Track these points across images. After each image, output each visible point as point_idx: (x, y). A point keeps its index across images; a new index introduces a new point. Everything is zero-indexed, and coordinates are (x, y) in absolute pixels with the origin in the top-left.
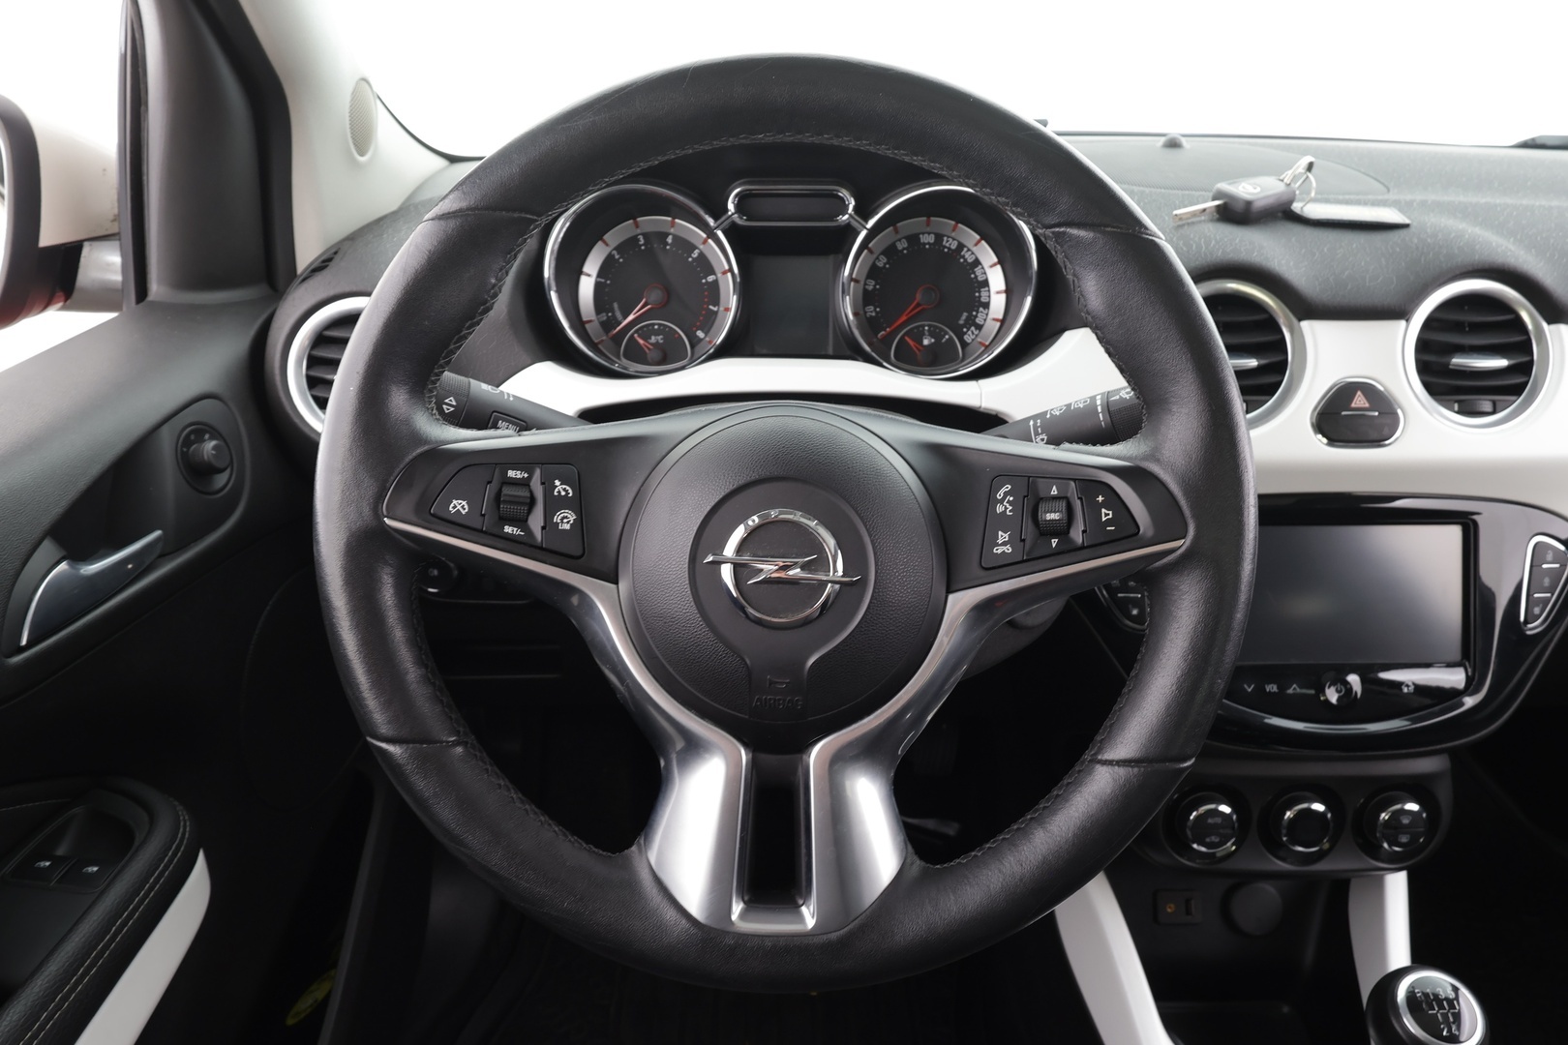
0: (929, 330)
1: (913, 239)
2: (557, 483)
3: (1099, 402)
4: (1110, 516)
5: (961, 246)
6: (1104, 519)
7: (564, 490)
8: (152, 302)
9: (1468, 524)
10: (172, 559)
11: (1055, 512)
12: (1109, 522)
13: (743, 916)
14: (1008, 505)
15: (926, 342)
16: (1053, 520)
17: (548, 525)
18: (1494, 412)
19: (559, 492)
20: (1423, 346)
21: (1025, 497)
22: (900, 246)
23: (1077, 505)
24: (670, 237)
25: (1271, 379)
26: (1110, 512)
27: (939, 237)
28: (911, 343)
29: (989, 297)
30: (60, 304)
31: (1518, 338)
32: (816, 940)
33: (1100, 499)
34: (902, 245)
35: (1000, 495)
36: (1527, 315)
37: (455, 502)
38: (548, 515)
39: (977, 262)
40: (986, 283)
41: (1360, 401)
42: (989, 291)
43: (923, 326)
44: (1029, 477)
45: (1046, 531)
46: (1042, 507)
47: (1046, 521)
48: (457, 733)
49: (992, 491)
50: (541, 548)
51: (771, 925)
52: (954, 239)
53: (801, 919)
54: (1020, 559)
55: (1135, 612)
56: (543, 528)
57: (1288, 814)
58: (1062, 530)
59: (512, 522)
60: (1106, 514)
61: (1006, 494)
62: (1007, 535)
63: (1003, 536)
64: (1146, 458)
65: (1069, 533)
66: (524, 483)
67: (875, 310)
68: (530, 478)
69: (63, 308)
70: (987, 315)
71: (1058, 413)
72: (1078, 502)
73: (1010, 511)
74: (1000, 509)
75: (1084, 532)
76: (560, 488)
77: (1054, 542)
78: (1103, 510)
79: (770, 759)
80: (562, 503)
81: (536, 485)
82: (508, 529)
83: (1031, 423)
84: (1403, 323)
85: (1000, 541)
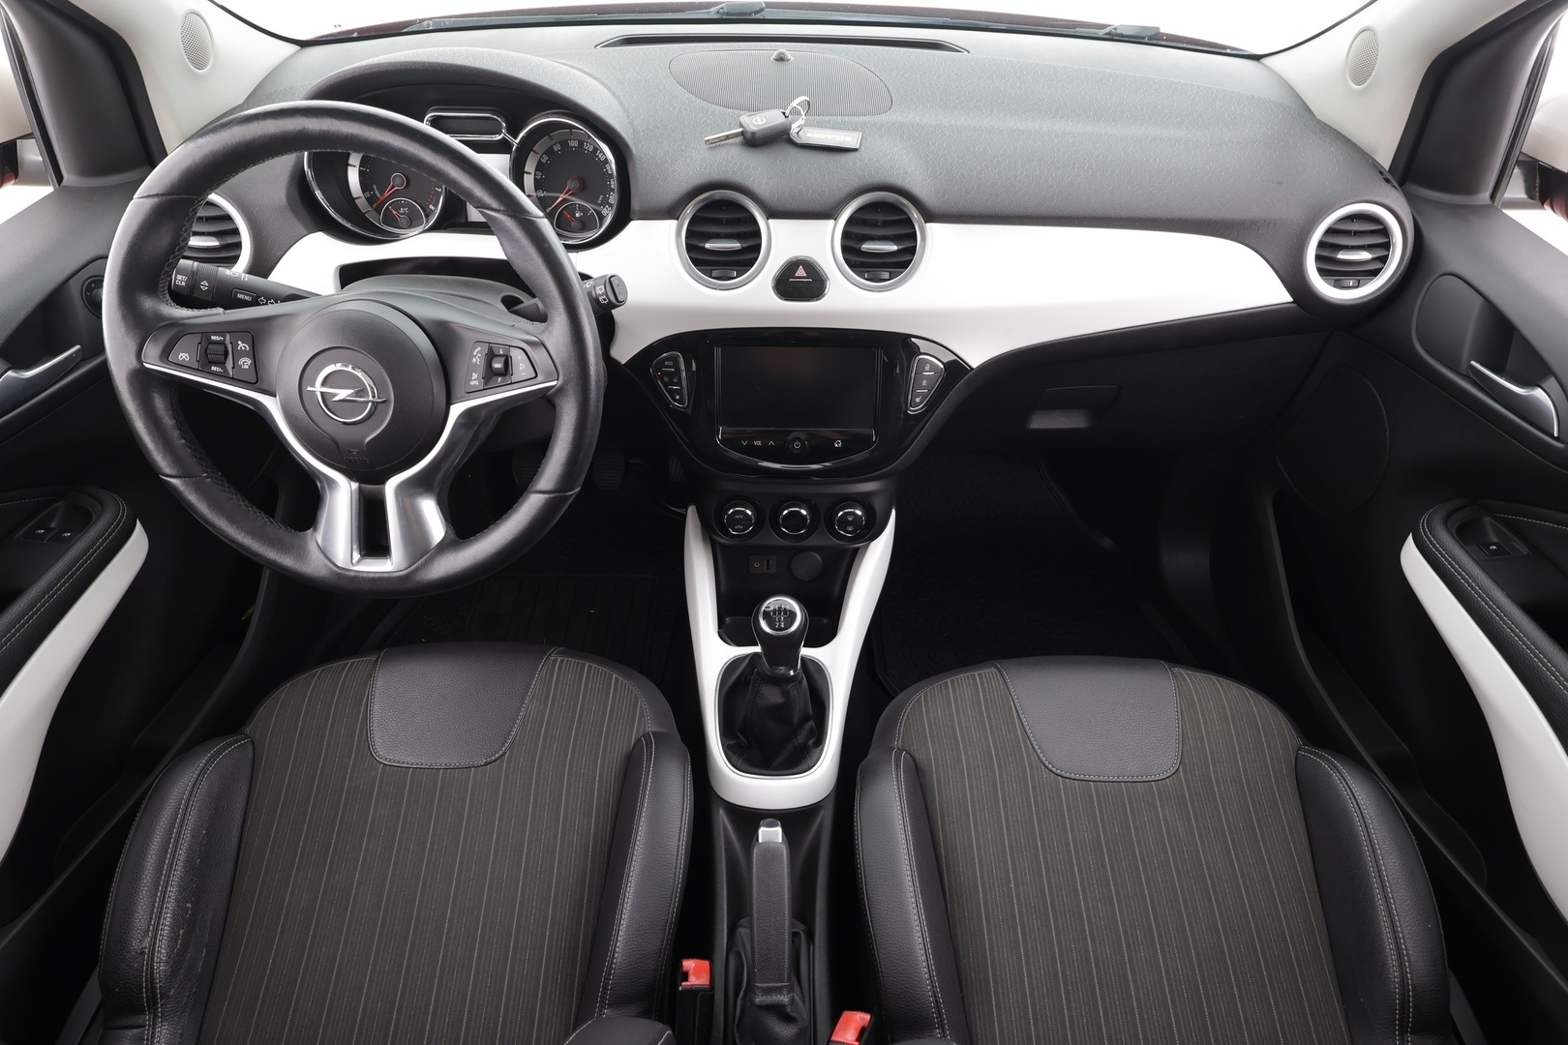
0: (578, 207)
1: (564, 144)
2: (240, 342)
5: (595, 149)
7: (243, 346)
8: (65, 187)
10: (90, 362)
11: (499, 363)
13: (358, 562)
15: (577, 215)
16: (498, 368)
17: (236, 366)
18: (889, 279)
19: (241, 348)
20: (846, 235)
25: (750, 256)
27: (581, 143)
28: (568, 216)
30: (13, 182)
31: (906, 231)
32: (395, 575)
34: (557, 148)
35: (475, 352)
36: (915, 215)
37: (181, 353)
38: (236, 361)
39: (607, 161)
40: (612, 176)
41: (801, 272)
43: (575, 205)
44: (490, 343)
45: (496, 373)
46: (494, 360)
47: (495, 368)
48: (207, 472)
49: (473, 350)
50: (233, 378)
52: (590, 144)
54: (483, 388)
55: (677, 397)
56: (233, 367)
57: (786, 512)
58: (503, 373)
59: (216, 363)
61: (478, 353)
63: (475, 376)
66: (222, 343)
67: (543, 192)
68: (225, 340)
69: (14, 184)
76: (241, 345)
77: (499, 379)
79: (367, 487)
80: (243, 354)
81: (228, 344)
82: (214, 368)
84: (832, 222)
85: (473, 378)
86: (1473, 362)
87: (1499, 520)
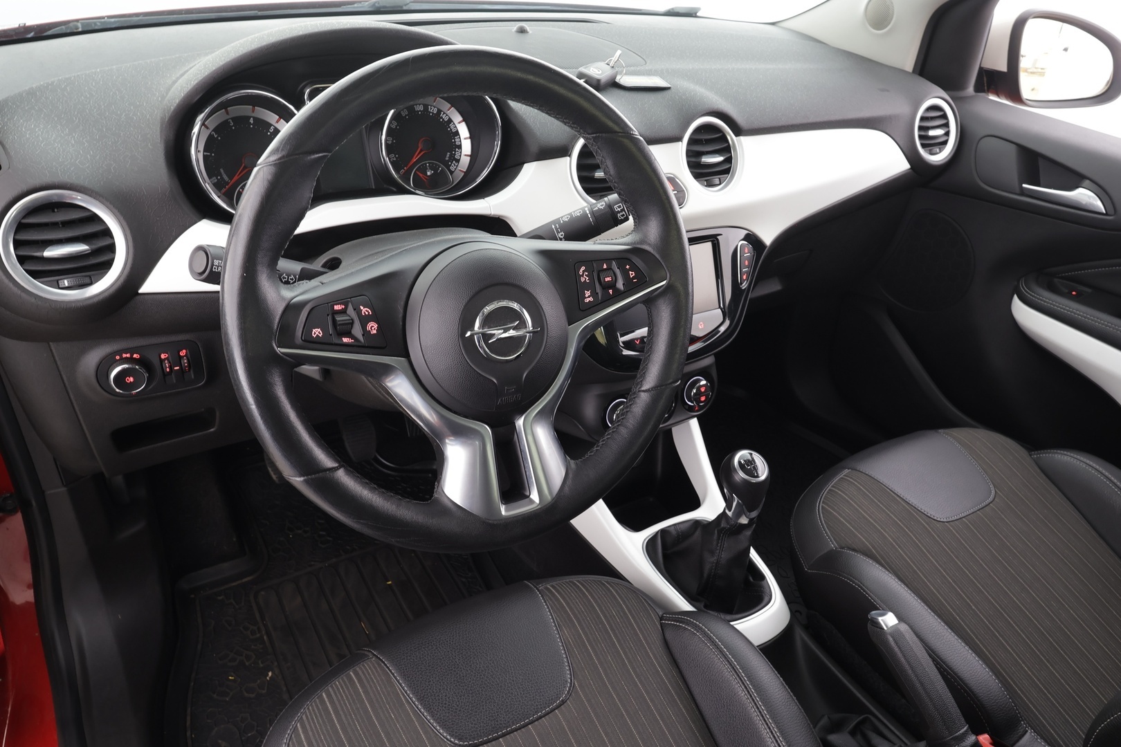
0: (429, 166)
1: (411, 109)
2: (362, 308)
3: (588, 212)
4: (634, 275)
5: (439, 111)
6: (631, 277)
7: (367, 311)
9: (714, 240)
11: (608, 277)
12: (634, 278)
13: (506, 511)
14: (586, 277)
15: (429, 173)
16: (608, 281)
17: (366, 333)
18: (720, 184)
19: (365, 313)
20: (689, 154)
21: (592, 271)
22: (403, 114)
23: (617, 272)
24: (252, 119)
26: (634, 273)
27: (426, 106)
28: (421, 175)
29: (460, 141)
31: (725, 145)
32: (541, 510)
33: (628, 267)
34: (405, 113)
35: (581, 273)
36: (728, 133)
37: (314, 330)
38: (364, 327)
39: (450, 121)
40: (457, 133)
42: (460, 138)
43: (426, 164)
45: (606, 287)
46: (602, 276)
47: (605, 282)
49: (577, 271)
50: (364, 346)
51: (520, 509)
52: (435, 107)
53: (532, 502)
54: (597, 303)
56: (363, 335)
58: (612, 285)
59: (346, 335)
60: (632, 274)
61: (583, 271)
63: (588, 293)
65: (616, 286)
66: (345, 312)
67: (395, 156)
68: (346, 308)
70: (461, 152)
71: (567, 220)
72: (618, 270)
73: (587, 280)
74: (583, 280)
75: (623, 284)
76: (365, 311)
77: (610, 291)
78: (630, 272)
79: (501, 429)
80: (368, 319)
81: (350, 310)
82: (344, 340)
83: (553, 227)
84: (680, 144)
85: (587, 296)
86: (1024, 185)
87: (1062, 278)
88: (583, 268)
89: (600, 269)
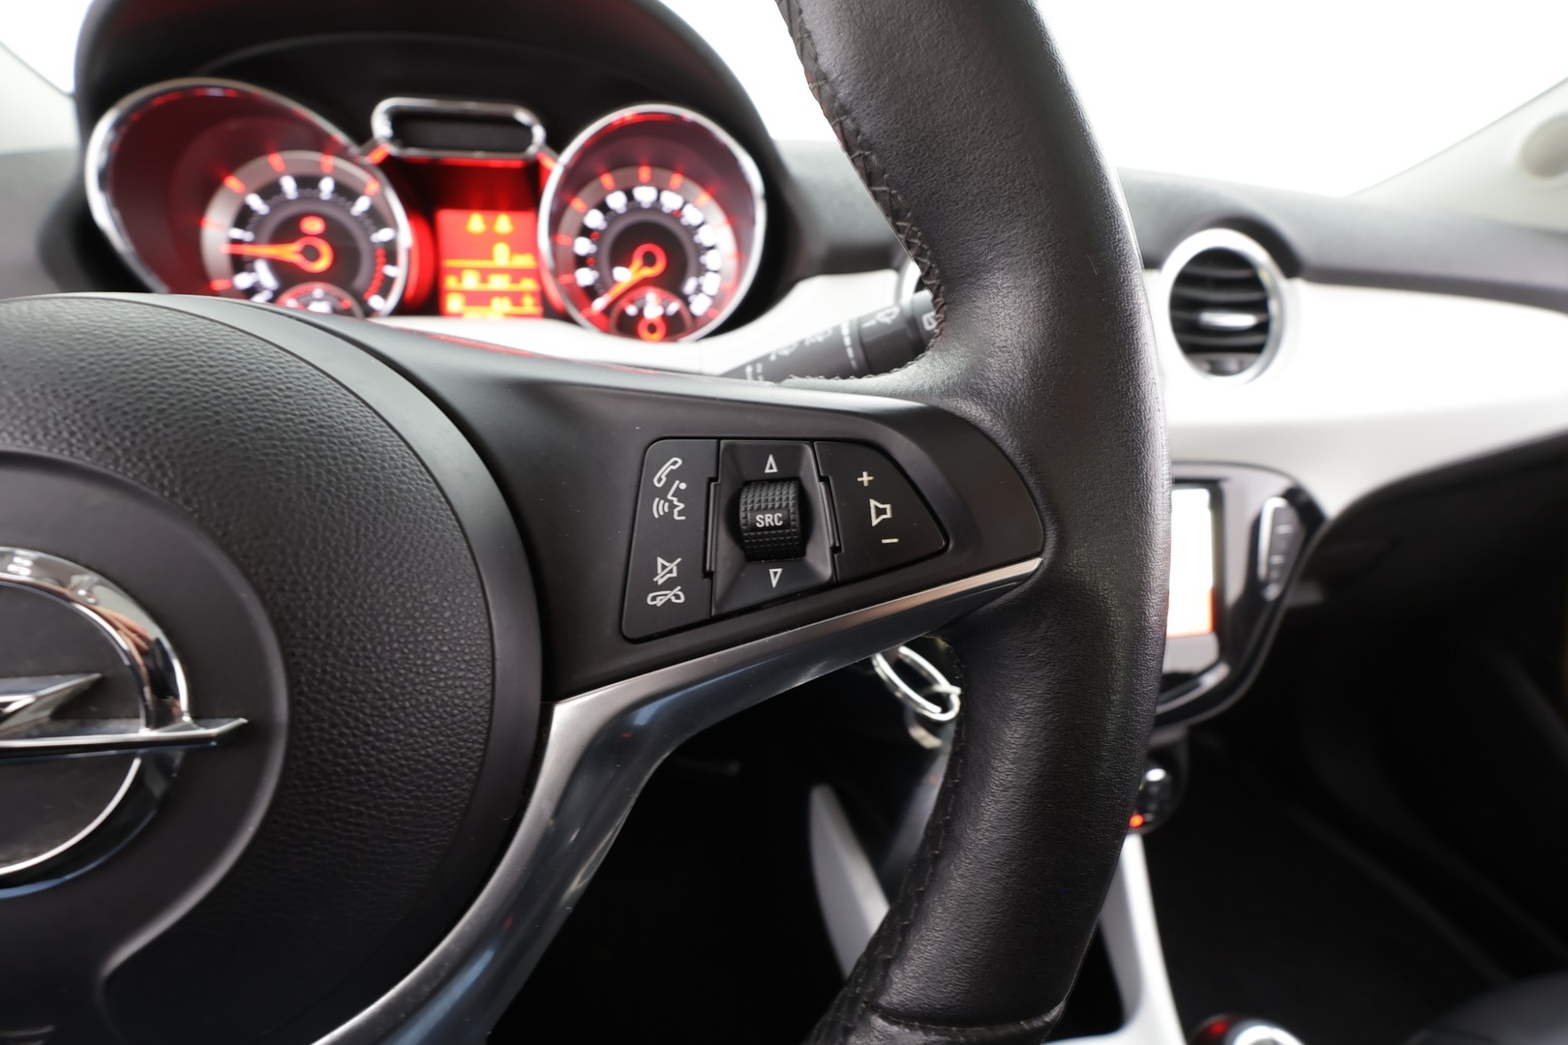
3: (847, 341)
4: (889, 515)
6: (875, 522)
9: (1215, 488)
11: (773, 510)
12: (886, 528)
14: (675, 501)
16: (770, 528)
18: (1239, 372)
21: (711, 480)
23: (819, 492)
26: (888, 507)
31: (1256, 295)
33: (865, 478)
35: (660, 479)
36: (1267, 272)
44: (719, 439)
45: (757, 548)
46: (748, 499)
47: (755, 529)
49: (644, 470)
54: (703, 616)
58: (789, 545)
60: (879, 512)
61: (672, 477)
62: (673, 566)
63: (666, 569)
64: (949, 391)
65: (803, 553)
72: (821, 486)
73: (680, 513)
74: (659, 508)
75: (835, 550)
77: (775, 575)
78: (873, 503)
85: (660, 580)
88: (674, 463)
89: (748, 475)
